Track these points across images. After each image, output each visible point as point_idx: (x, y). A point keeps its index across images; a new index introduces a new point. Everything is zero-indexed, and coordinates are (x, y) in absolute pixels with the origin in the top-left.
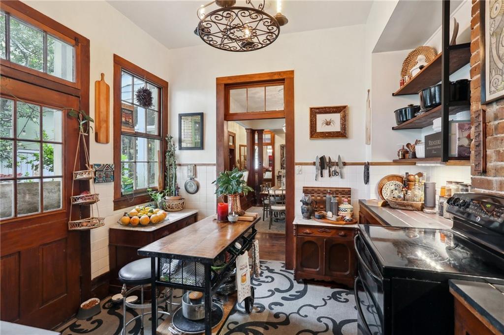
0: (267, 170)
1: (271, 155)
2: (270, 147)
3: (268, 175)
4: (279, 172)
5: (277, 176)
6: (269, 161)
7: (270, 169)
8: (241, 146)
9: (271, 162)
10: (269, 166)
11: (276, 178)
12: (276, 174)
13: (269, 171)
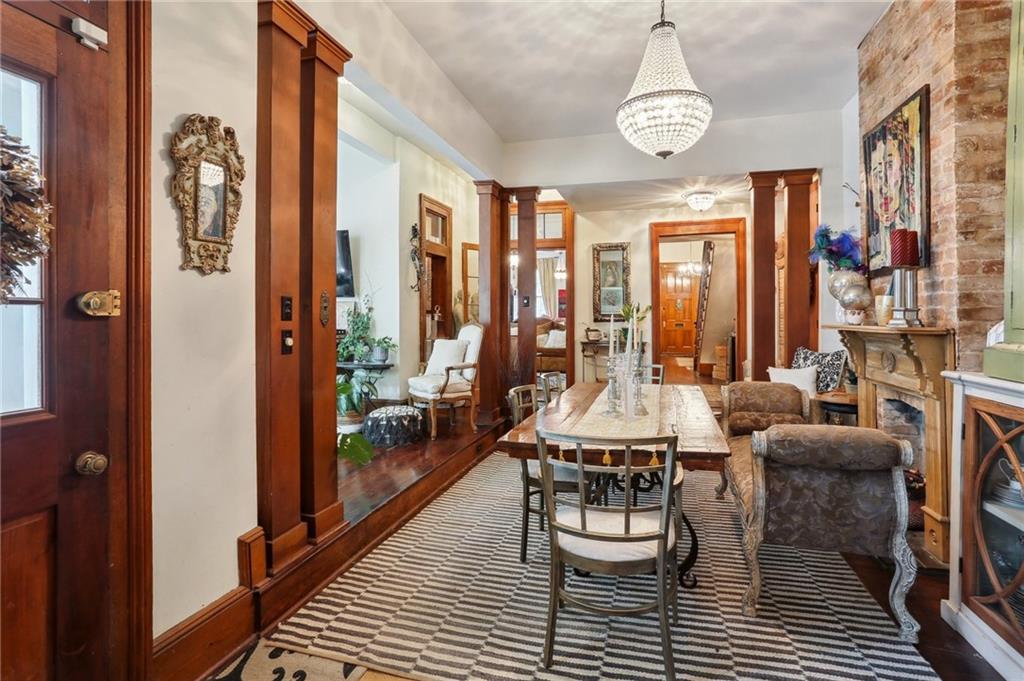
0: (554, 326)
1: (564, 288)
2: (560, 255)
3: (555, 340)
4: (588, 330)
5: (583, 343)
6: (560, 303)
7: (563, 323)
8: (466, 247)
9: (564, 307)
10: (560, 316)
11: (578, 348)
12: (580, 336)
13: (559, 327)
